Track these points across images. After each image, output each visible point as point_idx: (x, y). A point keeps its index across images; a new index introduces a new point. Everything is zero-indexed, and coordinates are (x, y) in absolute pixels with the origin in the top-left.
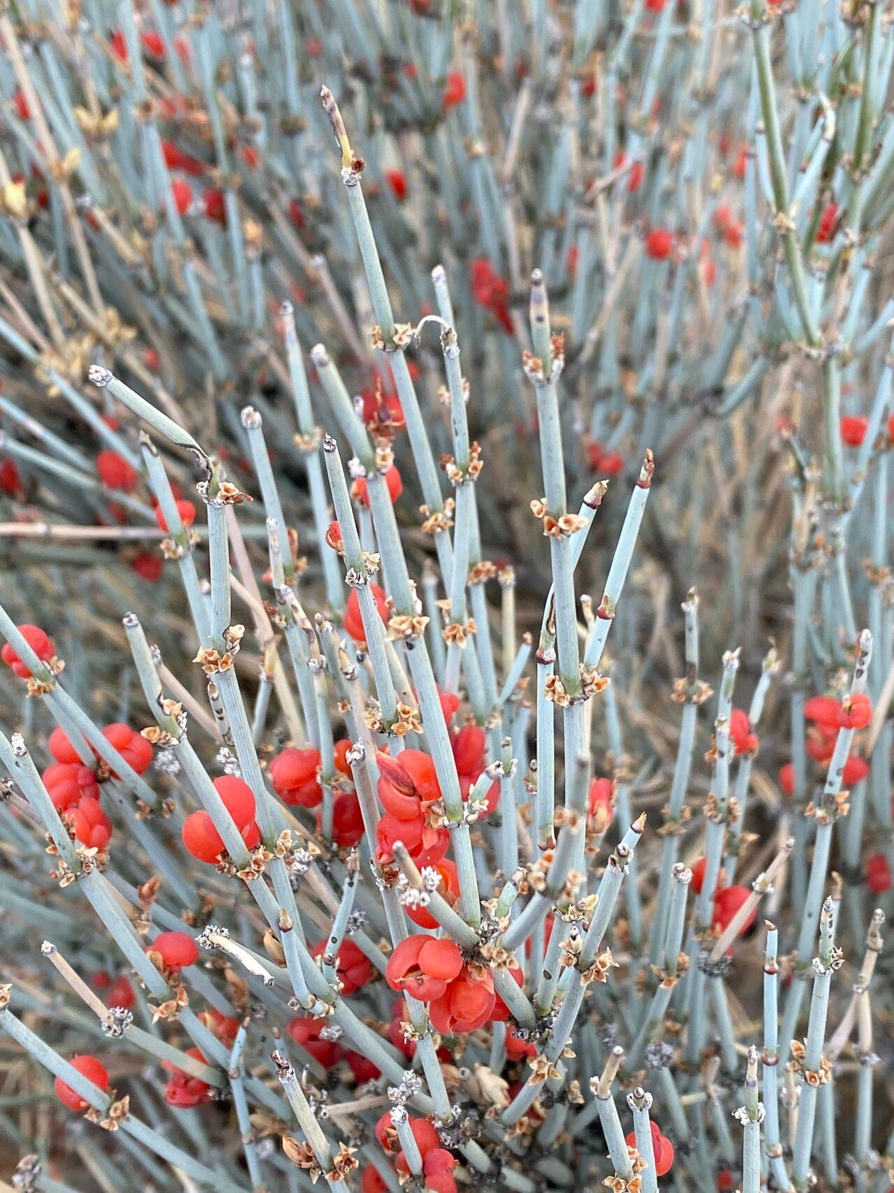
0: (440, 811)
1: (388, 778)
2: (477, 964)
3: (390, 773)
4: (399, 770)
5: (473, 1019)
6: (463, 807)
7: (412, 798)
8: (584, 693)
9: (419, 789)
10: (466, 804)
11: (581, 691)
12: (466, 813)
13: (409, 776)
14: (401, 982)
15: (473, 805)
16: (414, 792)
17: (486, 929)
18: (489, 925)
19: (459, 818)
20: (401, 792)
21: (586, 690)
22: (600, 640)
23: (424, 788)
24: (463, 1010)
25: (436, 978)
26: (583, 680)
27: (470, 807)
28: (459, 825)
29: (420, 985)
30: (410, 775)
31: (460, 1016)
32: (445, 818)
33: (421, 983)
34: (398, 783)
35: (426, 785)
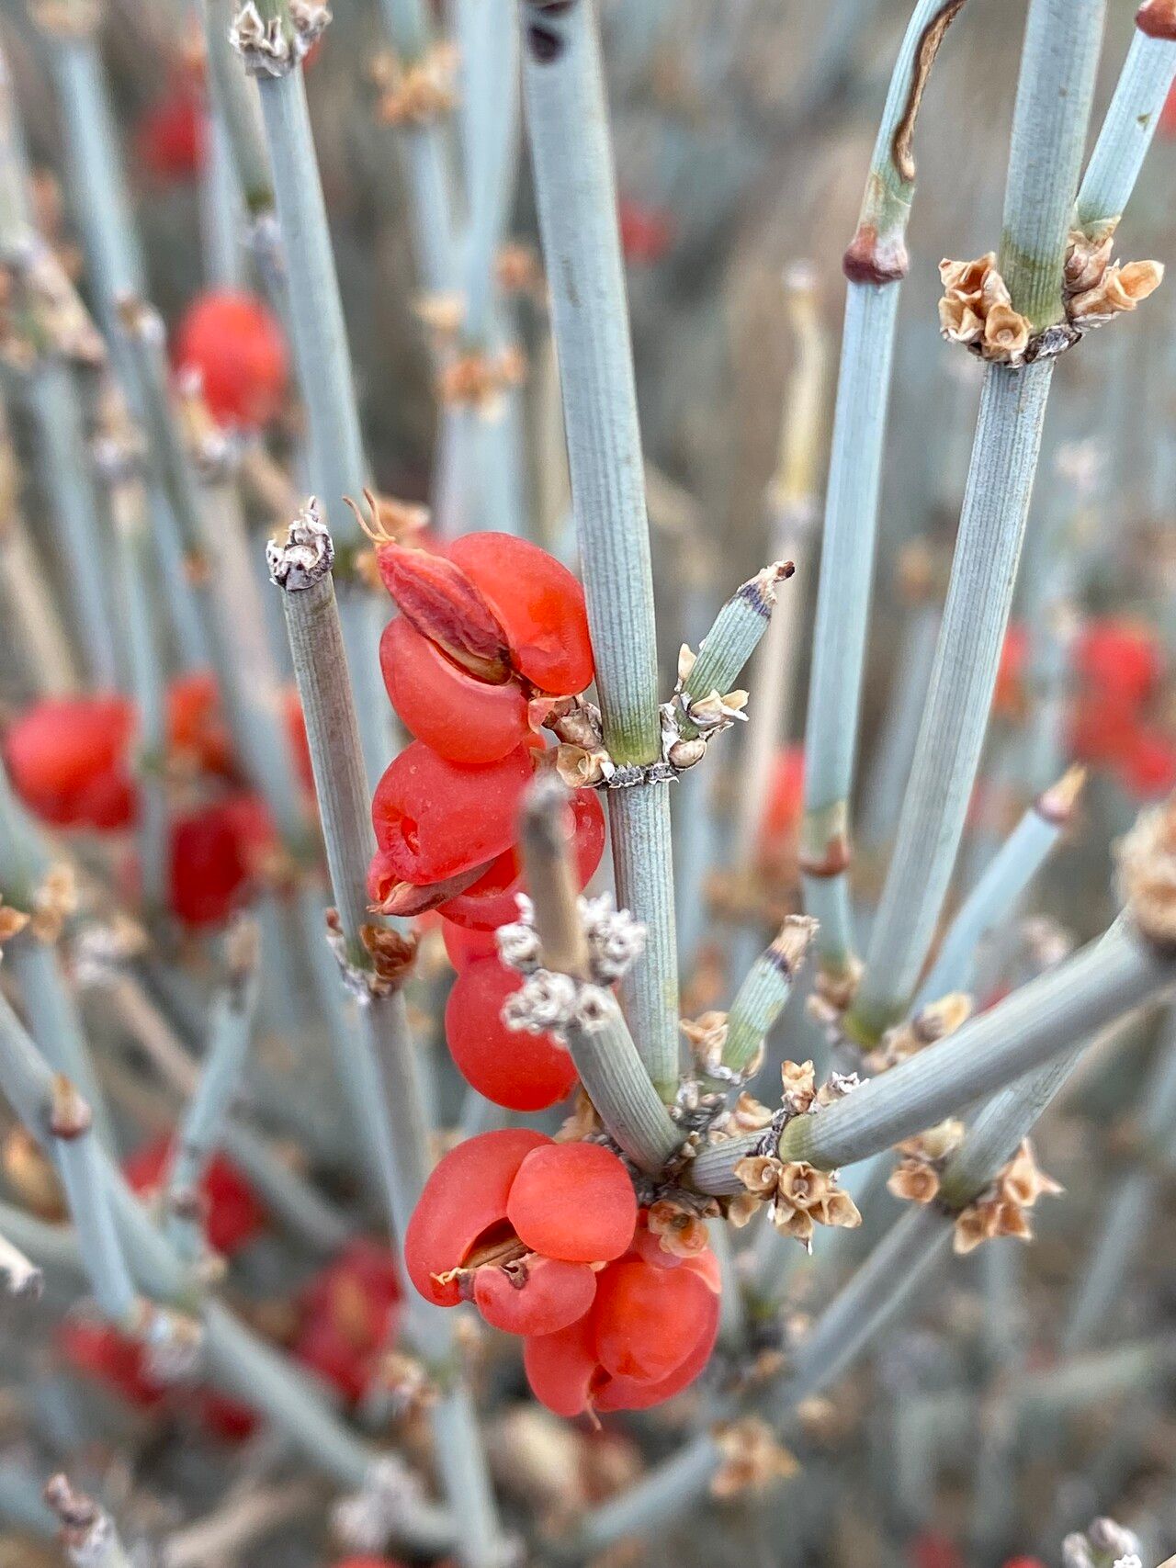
0: (584, 733)
1: (423, 621)
2: (678, 1210)
3: (428, 605)
4: (456, 592)
5: (666, 1374)
6: (662, 717)
7: (499, 689)
8: (1070, 318)
9: (526, 658)
10: (670, 709)
11: (1061, 314)
12: (670, 737)
13: (490, 615)
14: (456, 1280)
15: (697, 707)
16: (507, 667)
17: (693, 1104)
18: (702, 1092)
19: (648, 755)
20: (464, 669)
21: (1080, 305)
22: (1142, 119)
23: (539, 654)
24: (637, 1353)
25: (567, 1262)
26: (1072, 274)
27: (687, 715)
28: (647, 775)
29: (518, 1286)
30: (495, 607)
31: (628, 1366)
32: (604, 755)
33: (522, 1279)
34: (454, 640)
35: (545, 644)
